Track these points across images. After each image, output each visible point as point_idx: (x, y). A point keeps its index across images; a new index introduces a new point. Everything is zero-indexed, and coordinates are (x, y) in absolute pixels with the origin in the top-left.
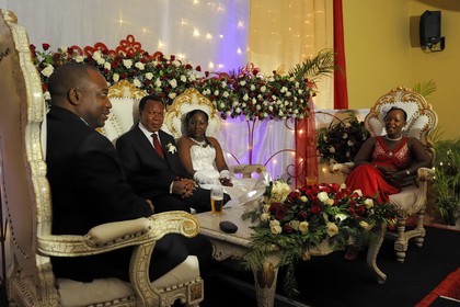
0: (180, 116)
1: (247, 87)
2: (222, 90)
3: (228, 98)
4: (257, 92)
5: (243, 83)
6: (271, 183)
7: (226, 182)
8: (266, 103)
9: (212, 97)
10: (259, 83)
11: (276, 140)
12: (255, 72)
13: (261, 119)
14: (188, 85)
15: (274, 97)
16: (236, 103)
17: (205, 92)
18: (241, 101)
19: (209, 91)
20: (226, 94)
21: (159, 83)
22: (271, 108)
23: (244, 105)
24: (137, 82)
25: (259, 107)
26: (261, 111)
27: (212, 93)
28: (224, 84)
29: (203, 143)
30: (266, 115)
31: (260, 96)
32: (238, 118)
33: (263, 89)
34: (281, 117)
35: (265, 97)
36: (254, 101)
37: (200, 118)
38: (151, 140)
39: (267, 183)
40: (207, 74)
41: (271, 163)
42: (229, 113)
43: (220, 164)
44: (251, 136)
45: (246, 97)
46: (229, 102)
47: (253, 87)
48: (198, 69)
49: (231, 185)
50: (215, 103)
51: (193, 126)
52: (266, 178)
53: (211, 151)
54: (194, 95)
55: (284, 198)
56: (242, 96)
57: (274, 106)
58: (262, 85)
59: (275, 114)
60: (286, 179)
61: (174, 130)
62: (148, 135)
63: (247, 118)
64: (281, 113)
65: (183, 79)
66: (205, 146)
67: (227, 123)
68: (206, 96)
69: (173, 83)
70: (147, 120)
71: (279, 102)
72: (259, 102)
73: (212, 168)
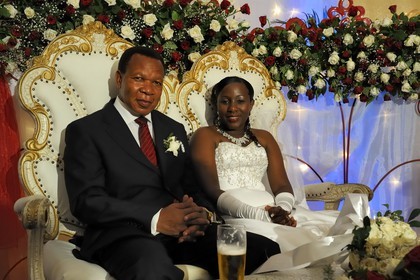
0: (204, 91)
1: (336, 39)
2: (288, 46)
3: (301, 61)
4: (358, 47)
5: (328, 32)
6: (367, 221)
7: (279, 216)
8: (374, 68)
9: (269, 61)
10: (362, 30)
11: (397, 139)
12: (353, 11)
13: (366, 99)
14: (225, 36)
15: (392, 56)
16: (314, 70)
17: (256, 52)
18: (326, 66)
19: (263, 49)
20: (296, 54)
21: (168, 32)
22: (385, 78)
23: (331, 73)
24: (127, 31)
25: (360, 76)
26: (365, 84)
27: (270, 52)
28: (293, 36)
29: (243, 140)
30: (375, 91)
31: (362, 55)
32: (322, 99)
33: (369, 41)
34: (406, 96)
35: (372, 57)
36: (351, 65)
37: (237, 92)
38: (134, 129)
39: (358, 221)
40: (263, 20)
41: (388, 186)
42: (302, 89)
43: (277, 180)
44: (347, 134)
45: (334, 58)
46: (302, 68)
47: (348, 39)
48: (245, 10)
49: (292, 223)
50: (275, 70)
51: (225, 108)
52: (358, 208)
53: (258, 153)
54: (234, 54)
55: (394, 263)
56: (327, 55)
57: (391, 74)
58: (367, 33)
59: (393, 89)
60: (405, 215)
61: (191, 116)
62: (129, 119)
63: (338, 98)
64: (406, 87)
65: (215, 26)
66: (244, 145)
67: (300, 110)
68: (260, 58)
69: (196, 33)
70: (129, 92)
71: (402, 65)
72: (361, 66)
73: (260, 187)
